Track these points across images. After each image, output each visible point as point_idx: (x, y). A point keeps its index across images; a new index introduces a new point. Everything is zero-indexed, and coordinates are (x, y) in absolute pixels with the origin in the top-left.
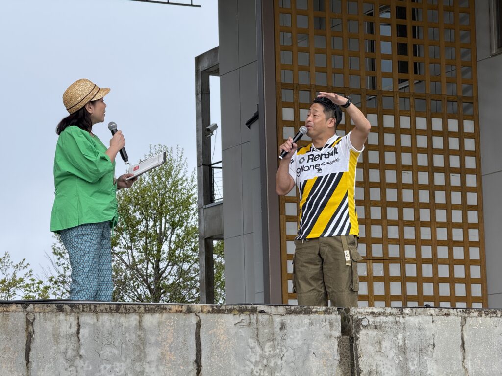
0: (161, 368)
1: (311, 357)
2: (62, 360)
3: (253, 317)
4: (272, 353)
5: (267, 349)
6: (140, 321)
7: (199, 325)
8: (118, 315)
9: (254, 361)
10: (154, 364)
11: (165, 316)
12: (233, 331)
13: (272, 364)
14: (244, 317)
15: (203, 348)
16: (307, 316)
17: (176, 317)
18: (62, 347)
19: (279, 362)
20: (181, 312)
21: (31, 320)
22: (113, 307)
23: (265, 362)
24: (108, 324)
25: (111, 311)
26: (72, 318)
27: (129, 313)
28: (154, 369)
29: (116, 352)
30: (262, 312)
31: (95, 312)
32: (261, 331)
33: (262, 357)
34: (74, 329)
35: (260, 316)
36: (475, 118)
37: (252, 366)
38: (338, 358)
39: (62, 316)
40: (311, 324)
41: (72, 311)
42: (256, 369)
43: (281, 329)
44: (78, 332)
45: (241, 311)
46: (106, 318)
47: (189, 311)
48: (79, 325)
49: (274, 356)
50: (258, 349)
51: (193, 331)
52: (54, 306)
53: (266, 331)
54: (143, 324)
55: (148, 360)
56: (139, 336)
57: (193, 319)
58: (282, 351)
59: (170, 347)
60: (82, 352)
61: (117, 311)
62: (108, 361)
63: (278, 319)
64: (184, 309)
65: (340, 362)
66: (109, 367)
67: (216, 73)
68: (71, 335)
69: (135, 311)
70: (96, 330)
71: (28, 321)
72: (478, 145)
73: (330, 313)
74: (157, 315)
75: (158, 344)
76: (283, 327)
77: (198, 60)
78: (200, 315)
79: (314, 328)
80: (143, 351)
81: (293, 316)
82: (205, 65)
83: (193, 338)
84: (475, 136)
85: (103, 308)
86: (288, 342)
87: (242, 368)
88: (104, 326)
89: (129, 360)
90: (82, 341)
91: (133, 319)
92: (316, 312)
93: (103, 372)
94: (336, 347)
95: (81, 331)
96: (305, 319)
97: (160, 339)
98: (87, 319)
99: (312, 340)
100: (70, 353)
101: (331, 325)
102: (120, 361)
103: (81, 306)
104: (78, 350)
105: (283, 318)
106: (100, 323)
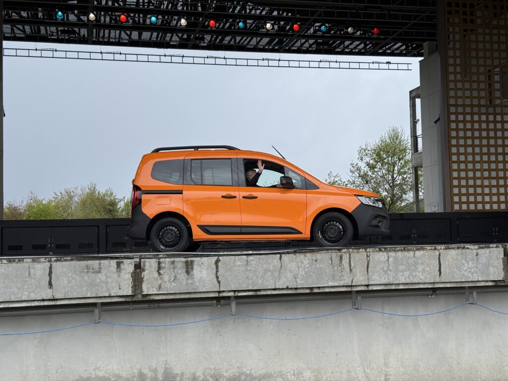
0: (424, 274)
1: (491, 268)
2: (382, 271)
3: (464, 251)
4: (473, 266)
5: (470, 264)
6: (414, 254)
7: (440, 255)
8: (404, 252)
9: (464, 269)
10: (421, 272)
11: (425, 251)
12: (455, 257)
13: (472, 271)
14: (460, 250)
15: (442, 264)
16: (488, 249)
17: (430, 252)
18: (382, 266)
19: (476, 270)
20: (432, 249)
21: (368, 255)
22: (403, 248)
23: (469, 270)
24: (400, 256)
25: (401, 250)
26: (385, 254)
27: (410, 251)
28: (421, 274)
29: (404, 267)
30: (467, 248)
31: (395, 251)
32: (467, 257)
33: (468, 268)
34: (386, 259)
35: (467, 250)
37: (464, 272)
38: (503, 267)
39: (381, 253)
40: (490, 252)
41: (385, 251)
42: (465, 273)
43: (476, 255)
44: (388, 260)
45: (458, 248)
46: (400, 253)
47: (435, 249)
48: (388, 256)
49: (473, 267)
50: (466, 264)
51: (437, 257)
52: (377, 249)
53: (470, 256)
54: (415, 255)
55: (418, 270)
56: (414, 261)
57: (437, 253)
58: (477, 265)
59: (428, 265)
60: (390, 268)
61: (404, 250)
62: (402, 272)
63: (475, 251)
64: (433, 248)
65: (503, 269)
66: (401, 274)
67: (419, 97)
68: (386, 261)
69: (412, 250)
70: (395, 258)
71: (367, 256)
73: (498, 248)
74: (422, 252)
75: (422, 264)
76: (477, 254)
77: (411, 92)
78: (440, 250)
79: (491, 254)
80: (416, 267)
81: (482, 250)
82: (414, 94)
83: (438, 262)
85: (398, 249)
86: (480, 261)
87: (459, 273)
88: (398, 257)
89: (410, 271)
90: (390, 263)
91: (412, 253)
92: (492, 247)
93: (399, 276)
94: (502, 262)
95: (390, 259)
96: (487, 251)
97: (423, 262)
98: (392, 254)
99: (491, 260)
100: (385, 269)
101: (499, 253)
102: (406, 271)
103: (389, 249)
104: (388, 267)
105: (477, 250)
106: (397, 255)
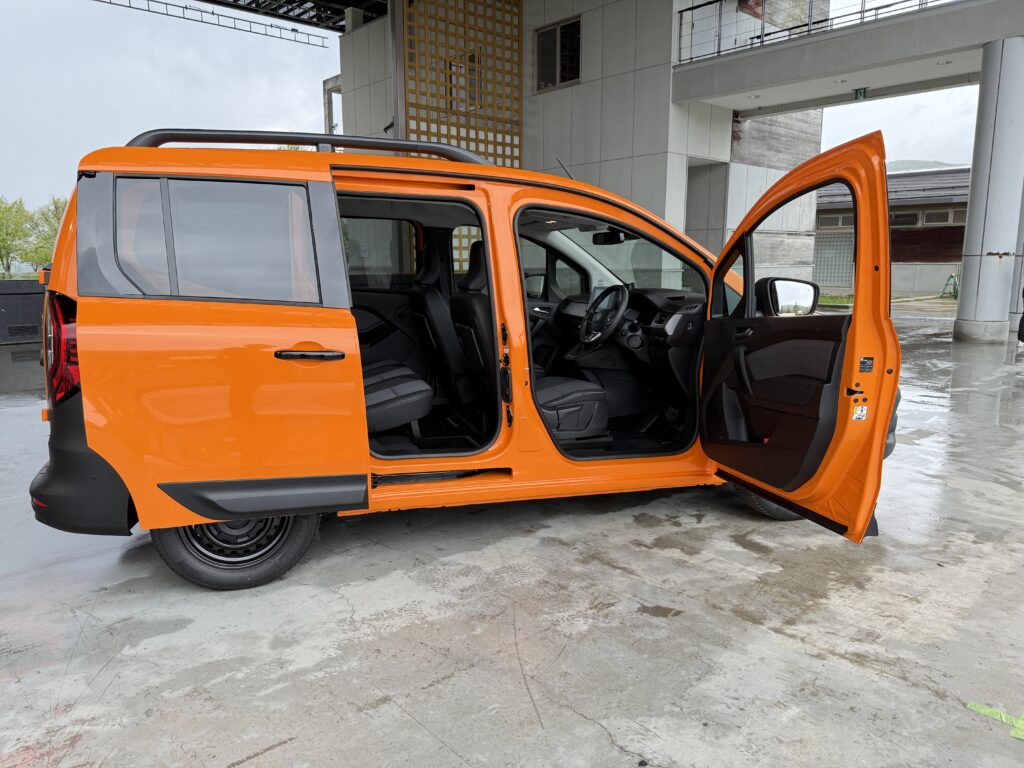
36: (520, 134)
67: (338, 91)
72: (520, 153)
77: (325, 82)
82: (330, 86)
84: (520, 147)
